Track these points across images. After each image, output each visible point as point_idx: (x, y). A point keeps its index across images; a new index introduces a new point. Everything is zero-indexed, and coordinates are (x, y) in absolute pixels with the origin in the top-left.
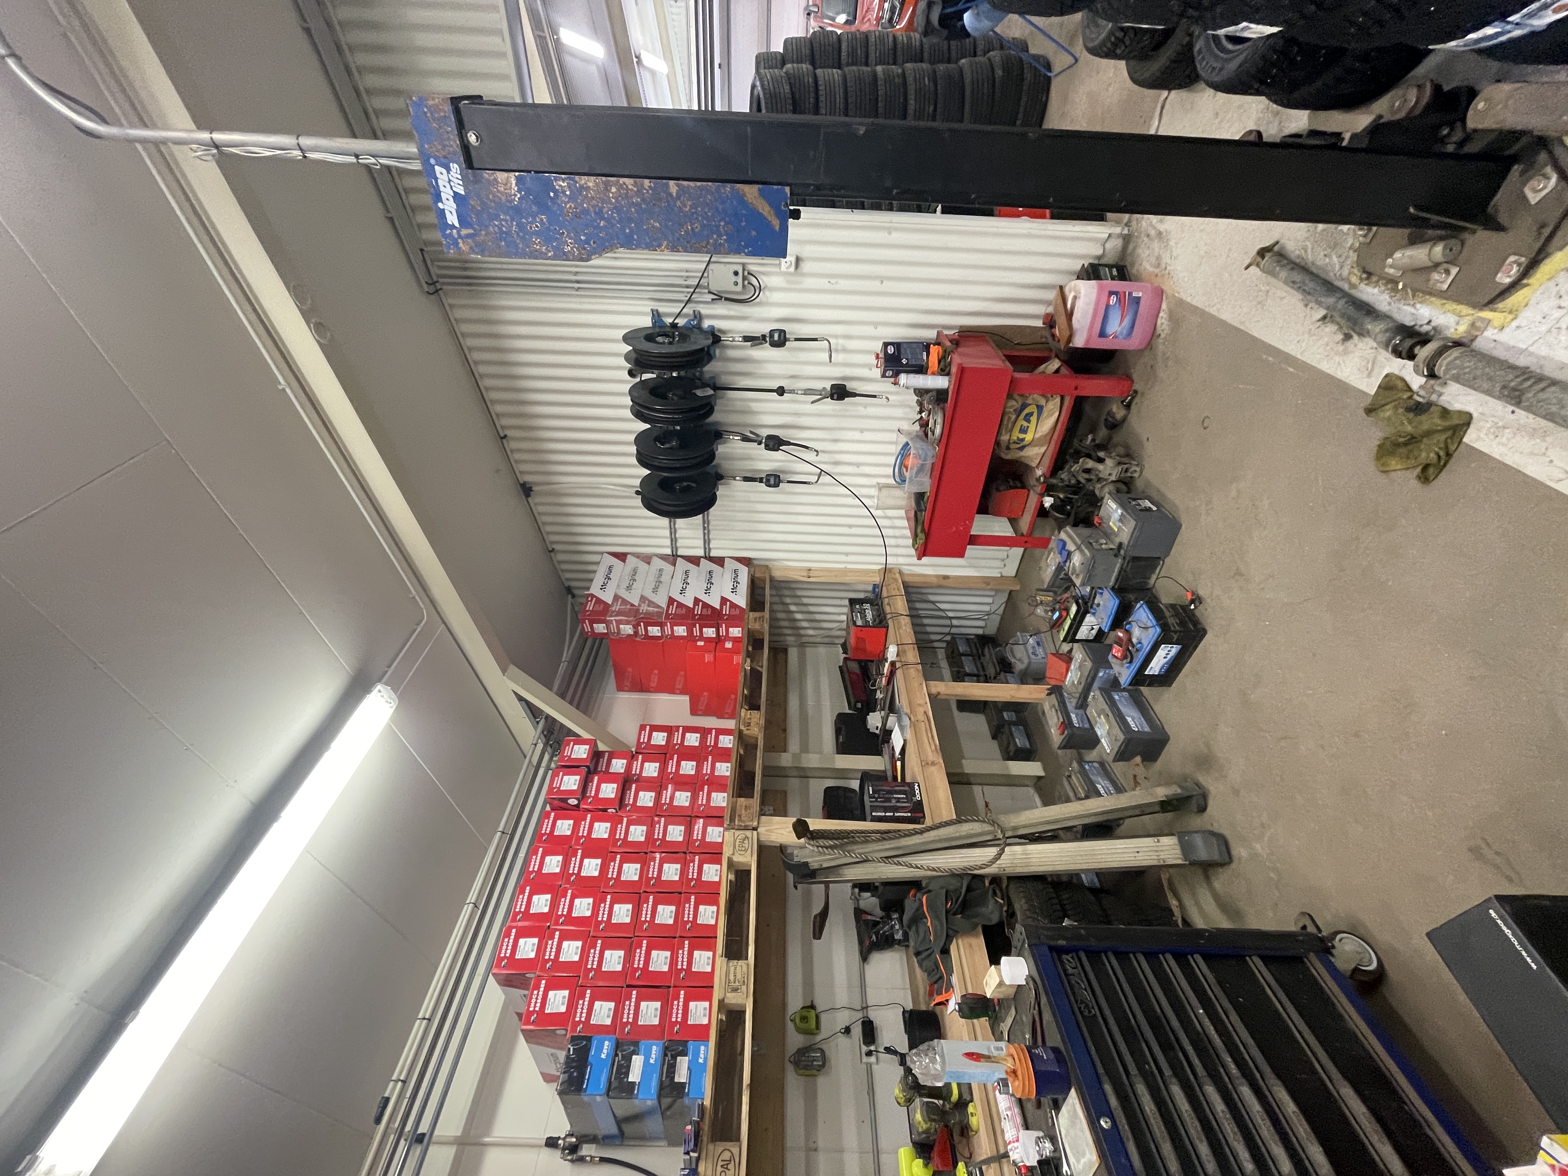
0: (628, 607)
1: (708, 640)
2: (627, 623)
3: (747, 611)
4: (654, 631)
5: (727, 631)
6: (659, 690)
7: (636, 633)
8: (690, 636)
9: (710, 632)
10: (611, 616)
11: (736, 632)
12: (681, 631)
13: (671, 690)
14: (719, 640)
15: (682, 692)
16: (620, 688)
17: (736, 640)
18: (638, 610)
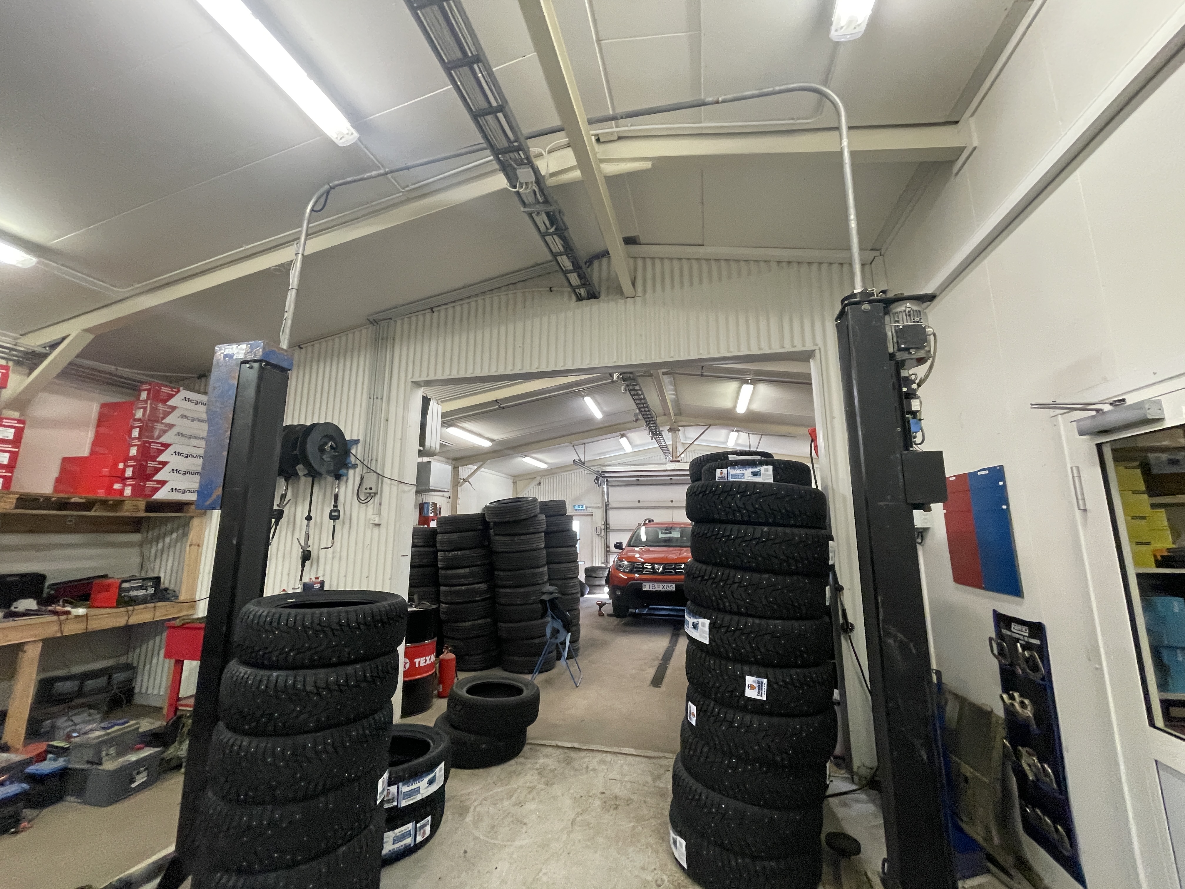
0: (161, 416)
1: (124, 471)
2: (144, 415)
3: (148, 500)
4: (136, 433)
5: (130, 485)
6: (97, 435)
7: (135, 420)
8: (127, 459)
9: (129, 472)
10: (151, 403)
11: (128, 491)
12: (133, 452)
13: (95, 443)
14: (123, 479)
15: (92, 452)
16: (103, 406)
17: (121, 492)
18: (157, 421)
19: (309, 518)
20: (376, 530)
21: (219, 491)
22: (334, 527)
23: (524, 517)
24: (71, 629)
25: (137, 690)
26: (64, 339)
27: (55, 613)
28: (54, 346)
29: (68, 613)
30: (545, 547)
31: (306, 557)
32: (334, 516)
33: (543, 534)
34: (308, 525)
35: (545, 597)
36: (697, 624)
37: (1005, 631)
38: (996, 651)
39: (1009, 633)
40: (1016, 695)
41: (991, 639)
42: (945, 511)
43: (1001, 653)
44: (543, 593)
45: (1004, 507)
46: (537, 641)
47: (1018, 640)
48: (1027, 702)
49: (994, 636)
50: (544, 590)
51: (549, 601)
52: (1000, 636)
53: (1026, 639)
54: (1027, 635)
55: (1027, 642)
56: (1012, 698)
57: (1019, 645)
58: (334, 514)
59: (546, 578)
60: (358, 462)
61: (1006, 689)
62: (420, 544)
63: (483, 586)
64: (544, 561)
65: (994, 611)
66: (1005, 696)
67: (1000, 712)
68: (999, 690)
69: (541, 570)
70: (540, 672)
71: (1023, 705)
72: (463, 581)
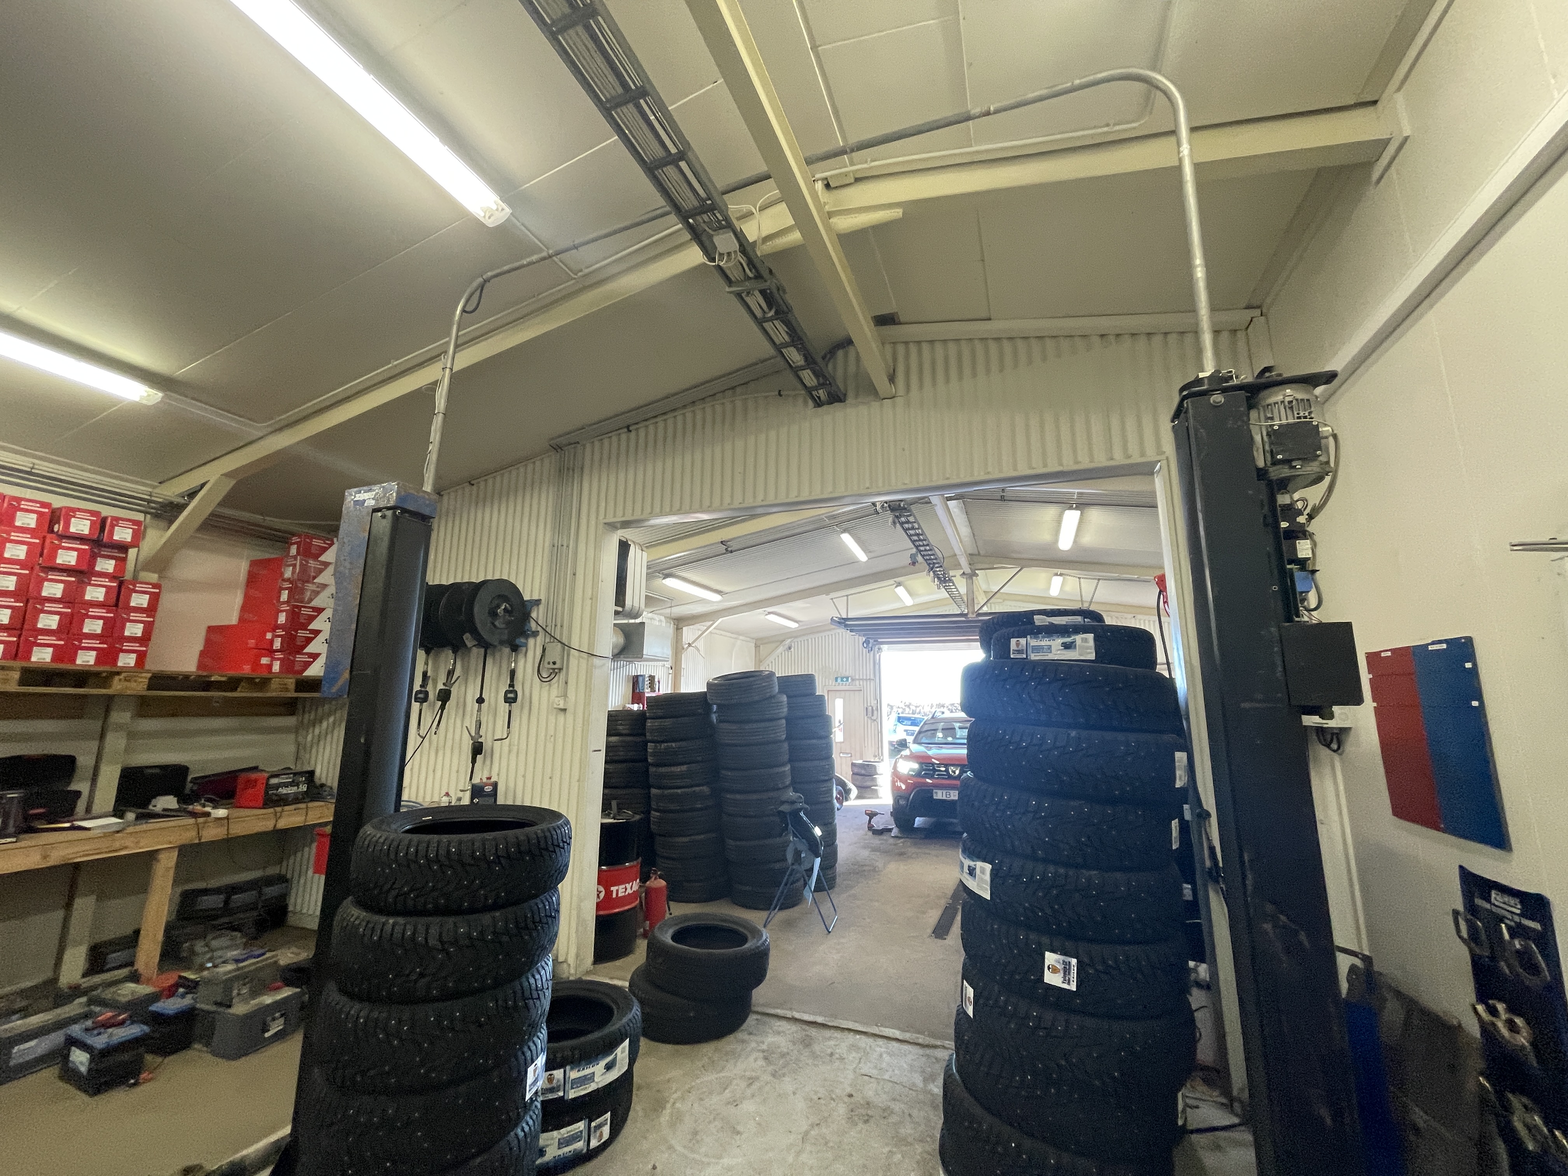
0: (313, 574)
1: (271, 642)
2: (293, 572)
3: (299, 676)
4: (285, 596)
5: (278, 659)
6: (247, 598)
7: (284, 580)
8: (275, 627)
9: (277, 644)
10: (301, 560)
11: (276, 667)
12: (282, 619)
13: (245, 608)
14: (270, 652)
15: (241, 620)
16: (254, 563)
17: (270, 667)
18: (308, 582)
19: (480, 701)
20: (561, 718)
21: (346, 675)
22: (510, 712)
23: (756, 698)
24: (211, 833)
25: (291, 908)
26: (203, 486)
27: (194, 815)
28: (192, 494)
29: (208, 814)
30: (786, 739)
31: (477, 749)
32: (511, 698)
33: (784, 721)
34: (479, 710)
35: (785, 808)
36: (975, 869)
37: (1479, 902)
38: (1465, 934)
39: (1488, 906)
40: (1501, 1007)
41: (1456, 913)
42: (1375, 704)
43: (1474, 938)
44: (783, 803)
45: (1475, 703)
46: (777, 866)
47: (1501, 919)
48: (1519, 1021)
49: (1460, 908)
50: (783, 798)
51: (790, 813)
52: (1472, 909)
53: (1517, 919)
54: (1518, 912)
55: (1519, 925)
56: (1493, 1012)
57: (1503, 925)
58: (510, 695)
59: (788, 781)
60: (539, 629)
61: (1483, 995)
62: (624, 732)
63: (705, 789)
64: (786, 757)
65: (1461, 868)
66: (1480, 1008)
67: (1474, 1029)
68: (1472, 997)
69: (783, 769)
70: (780, 909)
71: (1512, 1026)
72: (678, 782)
